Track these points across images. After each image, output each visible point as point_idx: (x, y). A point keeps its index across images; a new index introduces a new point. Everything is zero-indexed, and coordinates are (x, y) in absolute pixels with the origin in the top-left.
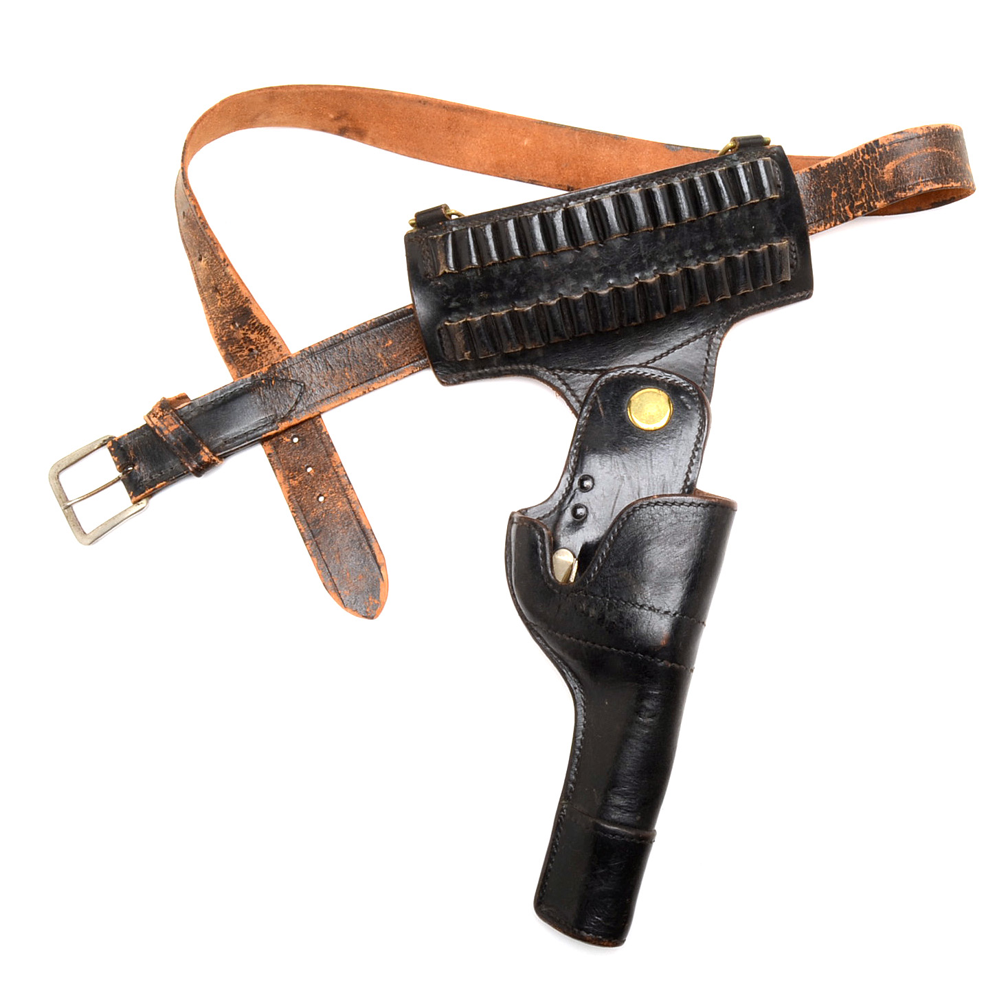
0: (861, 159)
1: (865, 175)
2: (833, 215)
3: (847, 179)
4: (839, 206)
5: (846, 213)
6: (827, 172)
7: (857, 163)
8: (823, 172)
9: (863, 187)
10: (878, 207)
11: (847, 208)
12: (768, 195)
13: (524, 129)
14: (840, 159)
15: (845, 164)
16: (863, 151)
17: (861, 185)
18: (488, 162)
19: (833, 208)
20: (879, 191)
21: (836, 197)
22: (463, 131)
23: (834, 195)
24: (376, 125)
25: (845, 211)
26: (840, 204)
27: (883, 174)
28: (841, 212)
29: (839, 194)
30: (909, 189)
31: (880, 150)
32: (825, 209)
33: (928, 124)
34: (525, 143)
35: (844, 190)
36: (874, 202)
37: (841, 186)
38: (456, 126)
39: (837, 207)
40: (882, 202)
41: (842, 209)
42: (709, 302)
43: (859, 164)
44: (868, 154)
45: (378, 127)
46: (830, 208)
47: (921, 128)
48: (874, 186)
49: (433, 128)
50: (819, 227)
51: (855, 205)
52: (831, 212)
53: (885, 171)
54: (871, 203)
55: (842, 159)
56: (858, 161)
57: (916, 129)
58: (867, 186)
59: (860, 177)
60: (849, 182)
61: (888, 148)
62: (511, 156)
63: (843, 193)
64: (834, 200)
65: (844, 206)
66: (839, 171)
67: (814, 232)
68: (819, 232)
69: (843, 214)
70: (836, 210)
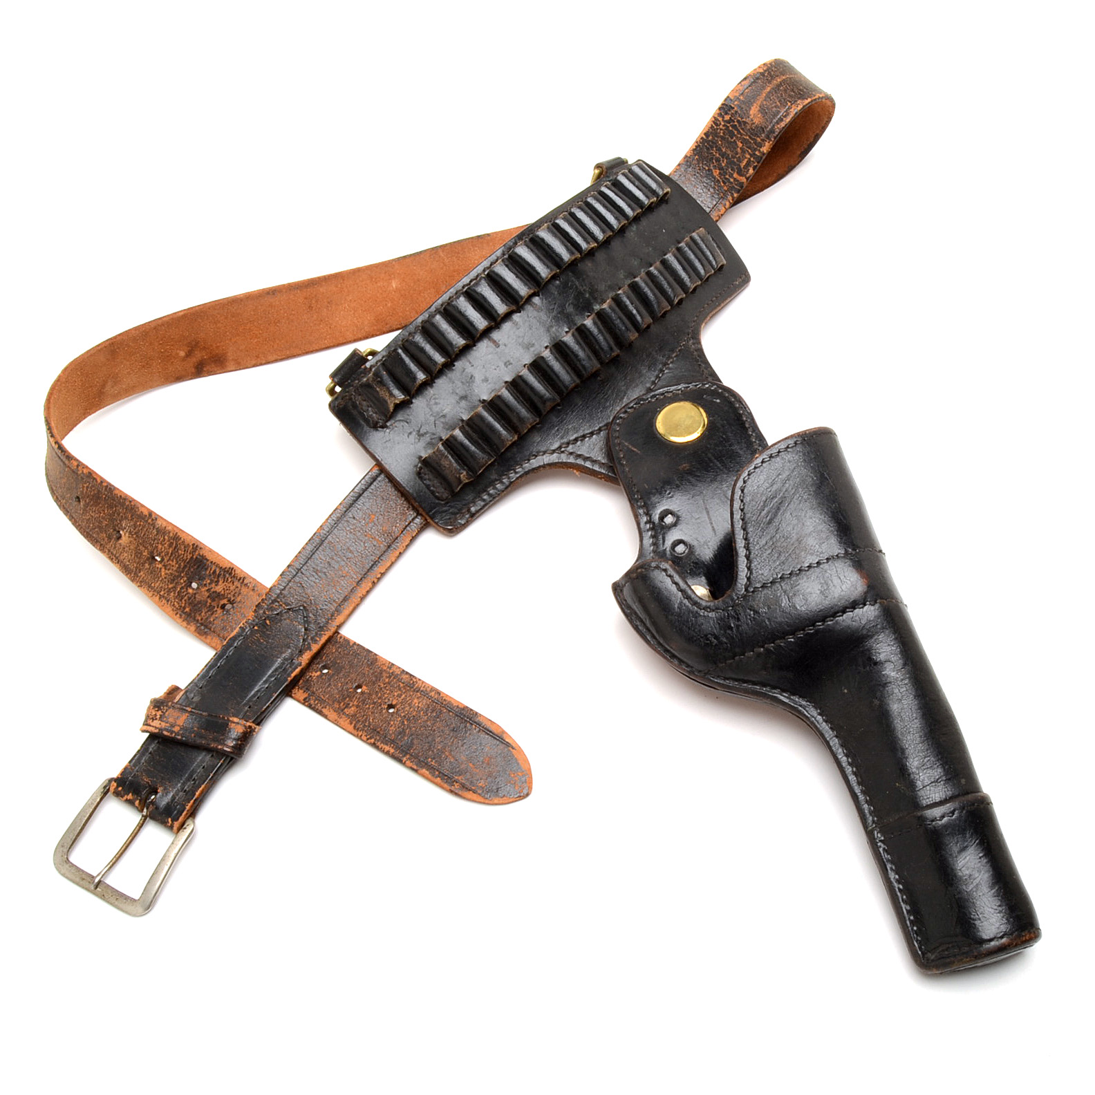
0: (723, 123)
1: (736, 132)
2: (726, 191)
3: (719, 150)
4: (726, 179)
5: (738, 180)
6: (697, 157)
7: (721, 129)
8: (693, 160)
9: (740, 145)
10: (765, 151)
11: (735, 175)
12: (661, 193)
13: (385, 273)
14: (702, 138)
15: (710, 138)
16: (720, 115)
17: (737, 144)
18: (366, 322)
19: (723, 184)
20: (758, 137)
21: (720, 173)
22: (326, 303)
23: (716, 172)
24: (233, 340)
25: (735, 179)
26: (727, 177)
27: (752, 120)
28: (731, 183)
29: (721, 169)
30: (785, 116)
31: (736, 103)
33: (764, 62)
34: (394, 286)
35: (723, 161)
36: (759, 150)
37: (718, 160)
38: (316, 302)
39: (726, 181)
40: (767, 144)
41: (732, 180)
42: (670, 307)
43: (723, 128)
44: (726, 114)
45: (235, 342)
46: (720, 187)
47: (759, 67)
48: (750, 137)
49: (294, 315)
50: (720, 210)
51: (742, 167)
52: (722, 190)
53: (751, 117)
54: (757, 153)
55: (704, 137)
56: (721, 126)
57: (756, 70)
58: (744, 141)
59: (732, 138)
60: (724, 150)
61: (741, 98)
62: (386, 305)
63: (723, 165)
64: (720, 177)
65: (731, 176)
66: (708, 149)
67: (717, 218)
68: (722, 215)
69: (736, 185)
70: (727, 184)
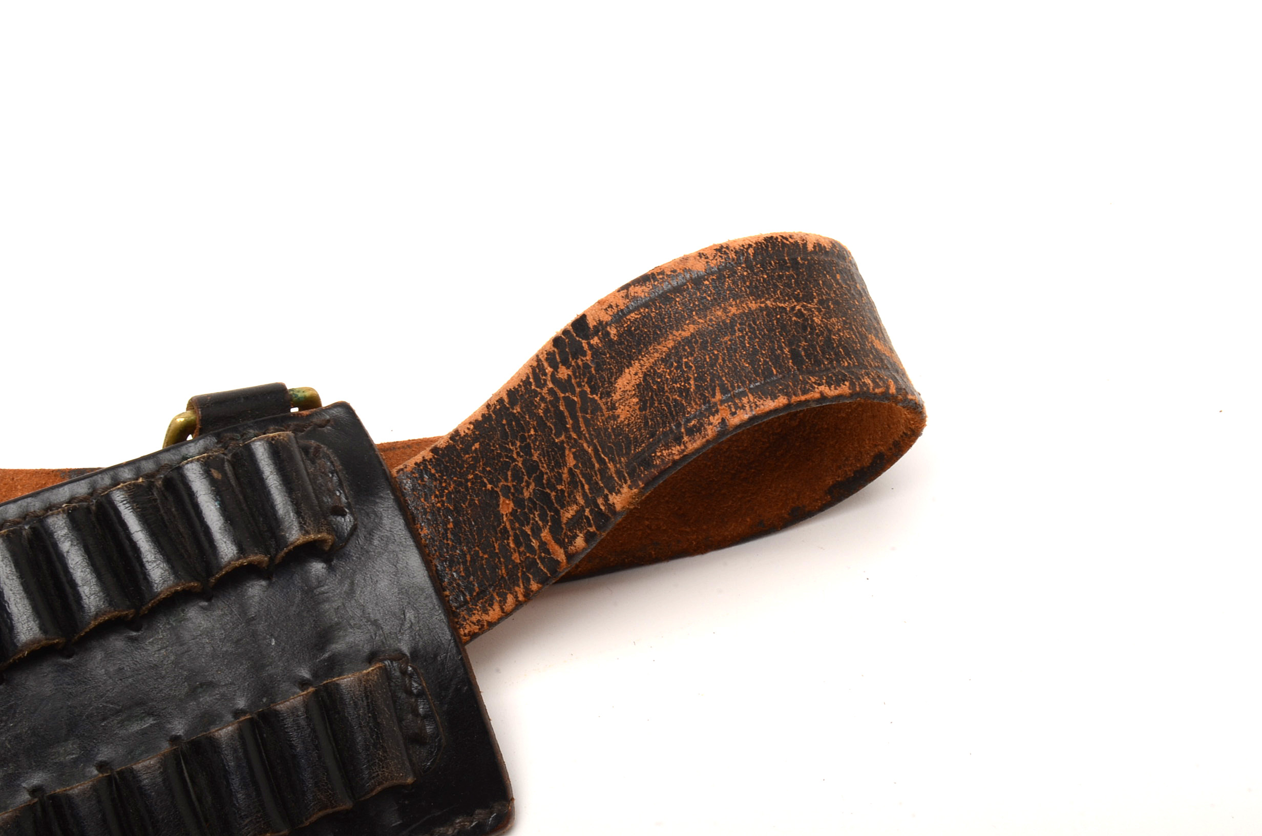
0: (550, 385)
1: (570, 423)
2: (516, 566)
3: (526, 449)
4: (524, 533)
5: (547, 551)
6: (477, 445)
7: (543, 399)
8: (467, 450)
9: (571, 462)
10: (618, 507)
11: (545, 534)
14: (501, 401)
15: (517, 410)
16: (550, 357)
17: (563, 456)
19: (512, 545)
20: (612, 460)
21: (513, 514)
23: (506, 507)
25: (543, 545)
26: (527, 529)
27: (613, 407)
28: (533, 550)
29: (519, 502)
30: (691, 432)
31: (595, 341)
32: (493, 555)
33: (721, 240)
35: (528, 486)
36: (606, 498)
37: (517, 477)
39: (522, 540)
40: (625, 489)
41: (535, 543)
43: (549, 398)
44: (565, 363)
46: (505, 549)
47: (700, 255)
48: (596, 450)
50: (486, 611)
51: (564, 520)
52: (508, 558)
53: (616, 396)
54: (600, 501)
55: (506, 399)
56: (545, 390)
57: (685, 259)
58: (581, 455)
59: (558, 435)
60: (535, 458)
61: (613, 331)
63: (526, 494)
64: (511, 522)
65: (536, 531)
66: (505, 435)
67: (476, 628)
68: (491, 625)
69: (540, 558)
70: (522, 549)
